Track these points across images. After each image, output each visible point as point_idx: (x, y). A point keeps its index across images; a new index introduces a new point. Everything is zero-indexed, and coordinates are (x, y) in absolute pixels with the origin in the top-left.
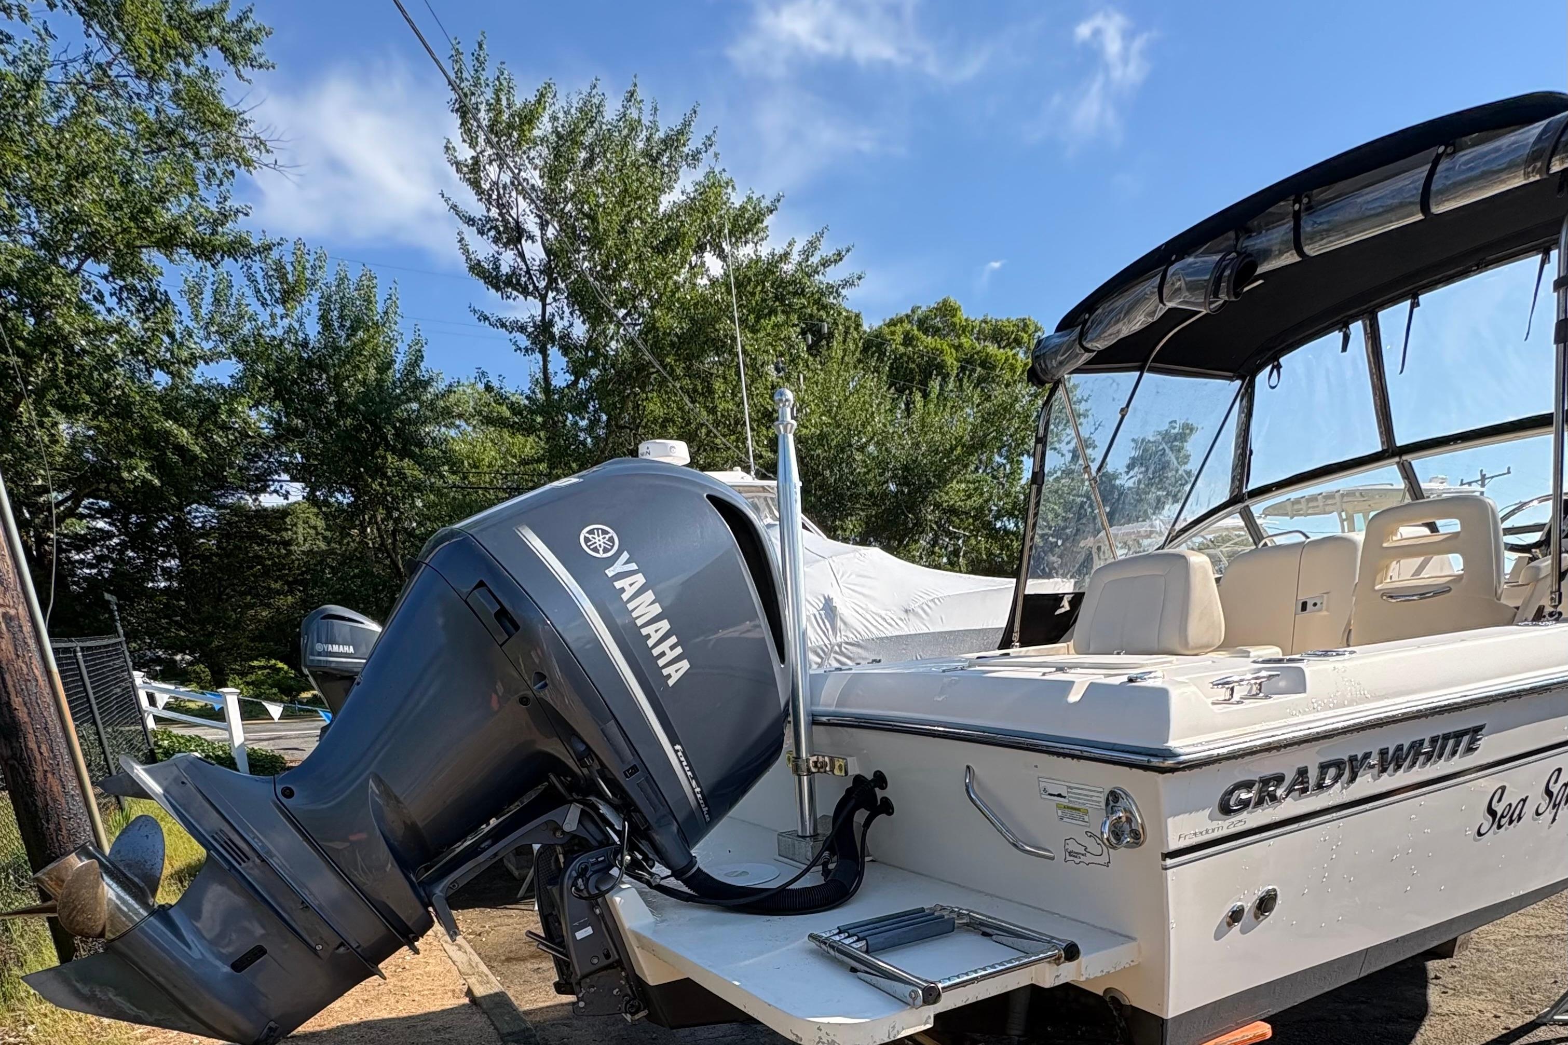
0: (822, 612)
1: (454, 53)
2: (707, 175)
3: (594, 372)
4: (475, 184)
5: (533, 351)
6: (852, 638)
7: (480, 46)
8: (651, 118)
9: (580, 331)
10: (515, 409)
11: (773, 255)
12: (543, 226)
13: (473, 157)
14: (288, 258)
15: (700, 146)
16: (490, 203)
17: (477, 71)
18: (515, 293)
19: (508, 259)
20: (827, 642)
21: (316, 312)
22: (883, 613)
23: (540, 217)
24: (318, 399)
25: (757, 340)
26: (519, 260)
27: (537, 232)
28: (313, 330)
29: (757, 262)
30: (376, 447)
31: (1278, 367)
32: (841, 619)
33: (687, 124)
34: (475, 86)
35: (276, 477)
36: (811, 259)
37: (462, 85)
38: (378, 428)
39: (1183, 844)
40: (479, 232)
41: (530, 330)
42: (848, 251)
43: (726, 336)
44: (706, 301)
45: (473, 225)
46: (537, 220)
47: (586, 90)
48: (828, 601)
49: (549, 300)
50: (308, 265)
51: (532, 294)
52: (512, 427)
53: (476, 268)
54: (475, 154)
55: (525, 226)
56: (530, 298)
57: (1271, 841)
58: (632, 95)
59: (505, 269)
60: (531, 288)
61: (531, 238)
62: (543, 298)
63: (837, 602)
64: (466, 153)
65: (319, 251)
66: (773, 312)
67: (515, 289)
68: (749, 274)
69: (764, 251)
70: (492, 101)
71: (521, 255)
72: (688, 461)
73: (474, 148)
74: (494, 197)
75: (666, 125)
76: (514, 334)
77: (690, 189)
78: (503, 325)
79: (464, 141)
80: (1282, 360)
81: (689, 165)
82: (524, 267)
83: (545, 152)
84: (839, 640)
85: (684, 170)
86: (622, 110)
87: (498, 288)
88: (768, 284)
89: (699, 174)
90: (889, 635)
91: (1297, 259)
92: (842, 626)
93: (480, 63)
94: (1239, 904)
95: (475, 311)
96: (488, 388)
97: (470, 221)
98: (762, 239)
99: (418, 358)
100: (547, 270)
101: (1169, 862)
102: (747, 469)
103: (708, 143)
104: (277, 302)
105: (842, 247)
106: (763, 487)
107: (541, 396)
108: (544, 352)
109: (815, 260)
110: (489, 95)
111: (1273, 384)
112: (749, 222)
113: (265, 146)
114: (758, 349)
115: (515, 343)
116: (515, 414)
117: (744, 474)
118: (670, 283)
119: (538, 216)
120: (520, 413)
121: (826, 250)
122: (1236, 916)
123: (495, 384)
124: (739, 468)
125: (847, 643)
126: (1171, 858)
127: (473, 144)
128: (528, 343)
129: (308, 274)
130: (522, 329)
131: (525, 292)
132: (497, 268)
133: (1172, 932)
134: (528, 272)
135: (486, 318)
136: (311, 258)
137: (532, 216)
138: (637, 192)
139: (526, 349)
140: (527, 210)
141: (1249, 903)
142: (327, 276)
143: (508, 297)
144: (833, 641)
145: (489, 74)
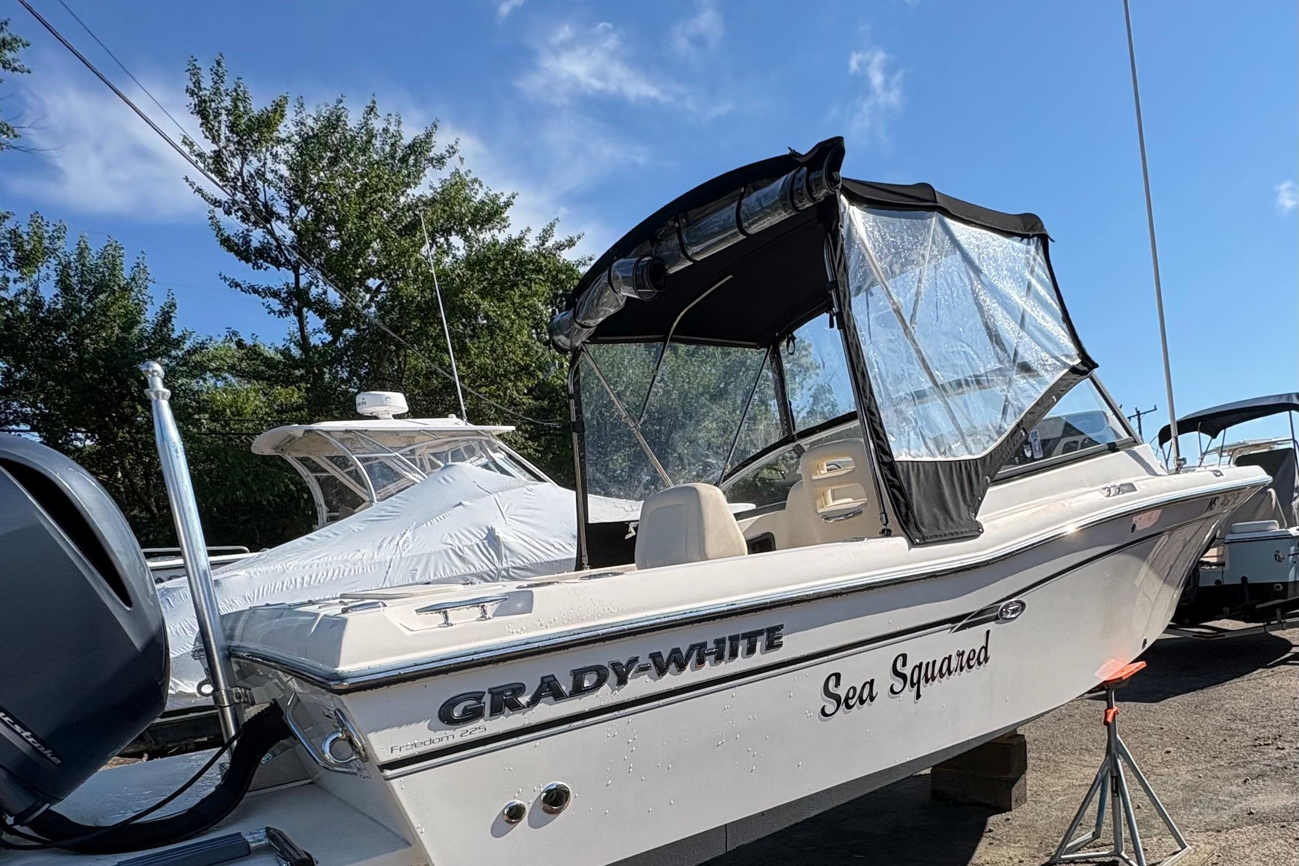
0: (485, 542)
1: (190, 67)
2: (453, 175)
3: (351, 332)
4: (220, 173)
5: (287, 314)
6: (519, 563)
7: (219, 63)
8: (396, 128)
9: (334, 297)
10: (269, 363)
11: (510, 239)
12: (293, 209)
13: (215, 152)
14: (24, 229)
15: (444, 153)
16: (236, 189)
17: (216, 83)
18: (265, 265)
19: (257, 236)
20: (492, 567)
21: (54, 277)
22: (551, 540)
23: (290, 202)
24: (57, 354)
25: (499, 307)
26: (268, 237)
27: (285, 213)
28: (49, 292)
29: (494, 245)
30: (123, 398)
31: (793, 338)
32: (507, 548)
33: (429, 135)
34: (215, 94)
35: (14, 427)
36: (547, 244)
37: (201, 93)
38: (122, 383)
39: (397, 755)
40: (226, 213)
41: (283, 295)
42: (579, 238)
43: (470, 304)
44: (448, 276)
45: (219, 206)
46: (286, 204)
47: (332, 104)
48: (491, 531)
49: (302, 270)
50: (46, 235)
51: (284, 265)
52: (268, 379)
53: (226, 242)
54: (217, 148)
55: (274, 209)
56: (282, 269)
57: (537, 743)
58: (372, 110)
59: (255, 244)
60: (283, 260)
61: (279, 218)
62: (296, 270)
63: (499, 532)
64: (208, 148)
65: (58, 224)
66: (515, 285)
67: (266, 261)
68: (489, 254)
69: (502, 238)
70: (230, 107)
71: (271, 233)
72: (407, 409)
73: (217, 143)
74: (239, 184)
75: (409, 134)
76: (267, 299)
77: (437, 185)
78: (256, 291)
79: (206, 137)
80: (795, 333)
81: (434, 167)
82: (275, 243)
83: (292, 150)
84: (505, 565)
85: (429, 171)
86: (363, 120)
87: (248, 260)
88: (507, 263)
89: (445, 173)
90: (558, 558)
91: (691, 263)
92: (508, 553)
93: (219, 77)
94: (518, 802)
95: (225, 278)
96: (240, 344)
97: (216, 203)
98: (505, 227)
99: (166, 318)
100: (297, 246)
101: (388, 773)
102: (460, 416)
103: (451, 151)
104: (10, 267)
105: (574, 235)
106: (476, 431)
107: (296, 352)
108: (299, 313)
109: (550, 244)
110: (228, 102)
111: (790, 351)
112: (489, 214)
113: (13, 132)
114: (500, 315)
115: (268, 307)
116: (270, 368)
117: (458, 420)
118: (413, 259)
119: (288, 201)
120: (276, 367)
121: (558, 237)
122: (515, 814)
123: (248, 342)
124: (454, 416)
125: (514, 568)
126: (391, 769)
127: (215, 140)
128: (281, 307)
129: (46, 243)
130: (275, 294)
131: (278, 265)
132: (247, 242)
133: (422, 836)
134: (279, 247)
135: (237, 285)
136: (51, 229)
137: (281, 201)
138: (376, 186)
139: (280, 313)
140: (276, 196)
141: (529, 799)
142: (67, 247)
143: (259, 268)
144: (499, 566)
145: (228, 84)
